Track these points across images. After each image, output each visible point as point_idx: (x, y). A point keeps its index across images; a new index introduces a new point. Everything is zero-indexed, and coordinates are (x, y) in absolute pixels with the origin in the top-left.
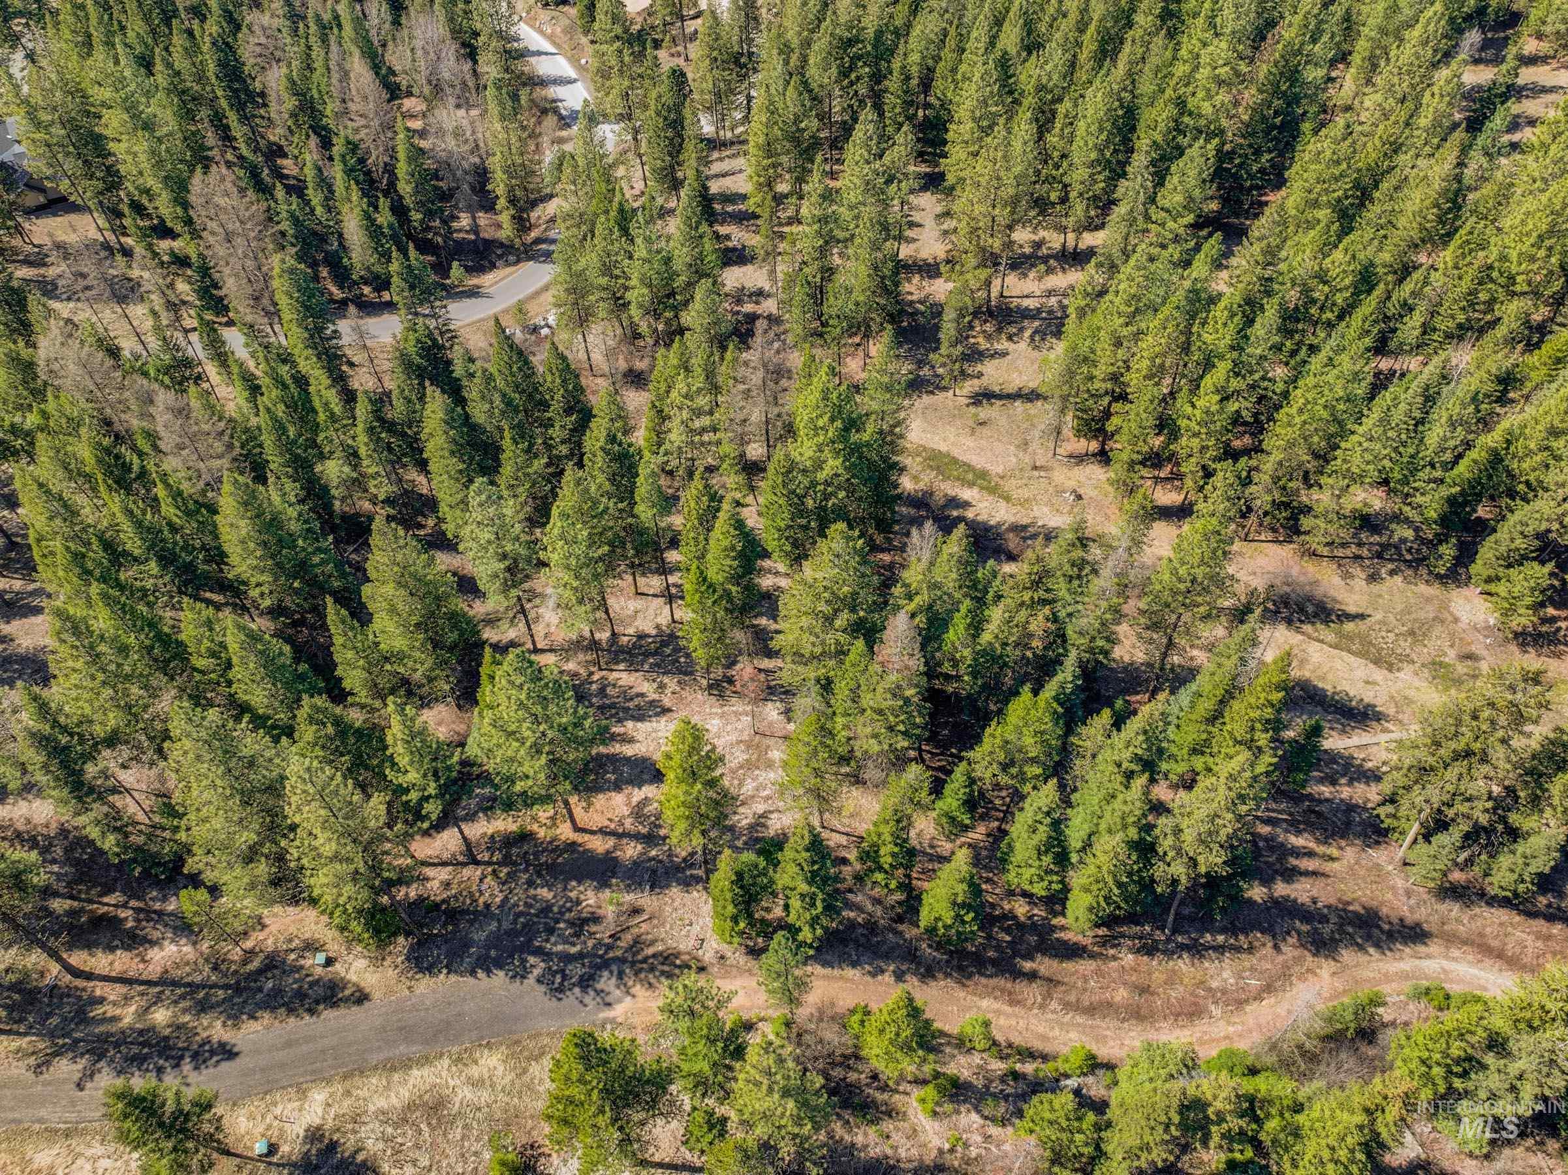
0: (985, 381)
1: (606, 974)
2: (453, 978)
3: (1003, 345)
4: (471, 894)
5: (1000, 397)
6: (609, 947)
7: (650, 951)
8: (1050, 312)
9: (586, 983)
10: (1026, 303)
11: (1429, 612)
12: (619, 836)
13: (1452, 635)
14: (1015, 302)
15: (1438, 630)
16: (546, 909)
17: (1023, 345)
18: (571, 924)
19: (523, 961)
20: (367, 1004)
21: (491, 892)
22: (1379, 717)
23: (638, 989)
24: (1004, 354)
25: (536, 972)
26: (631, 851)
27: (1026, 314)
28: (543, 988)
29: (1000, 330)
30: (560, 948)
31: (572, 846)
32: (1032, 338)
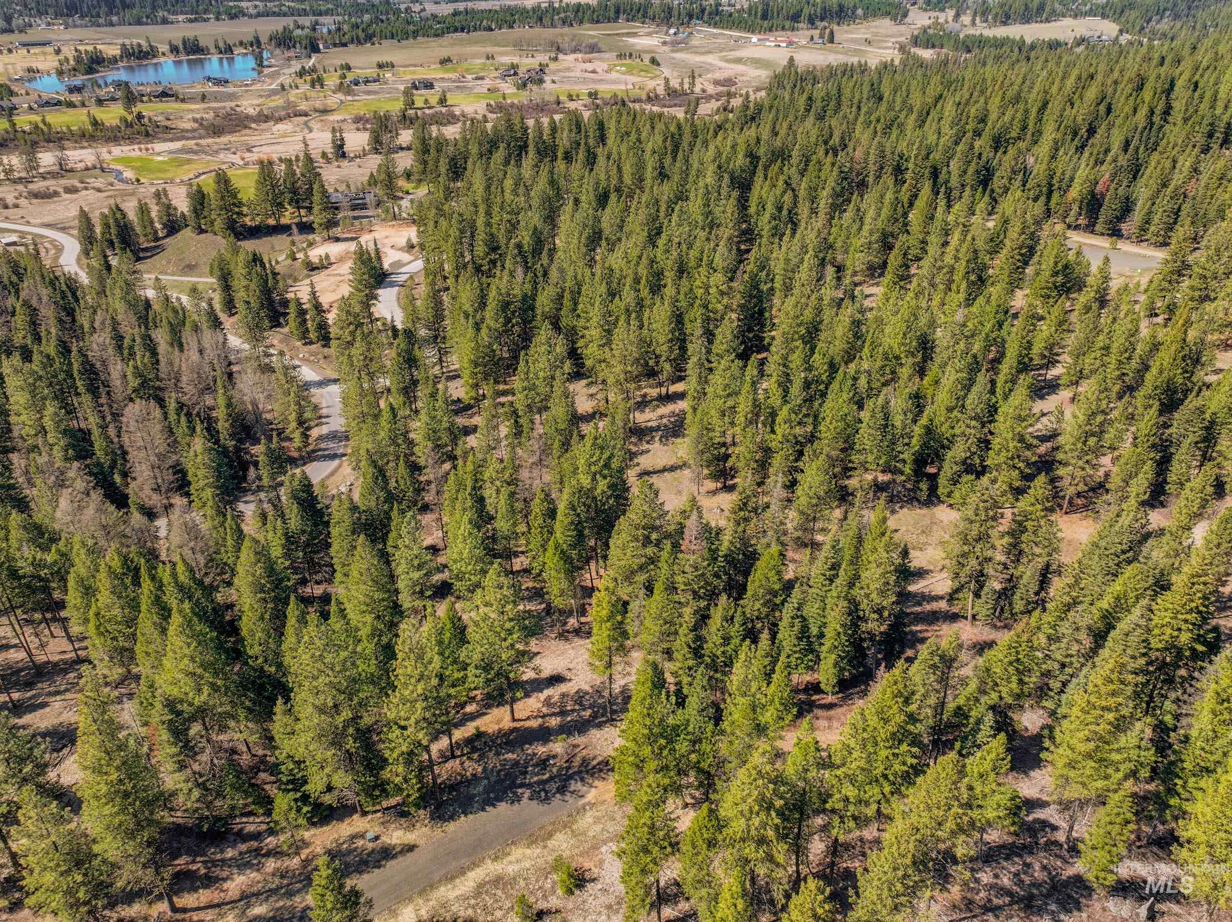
0: (642, 467)
1: (572, 782)
2: (471, 817)
3: (645, 446)
4: (459, 774)
5: (655, 472)
6: (568, 768)
7: (595, 763)
8: (665, 426)
9: (562, 790)
10: (649, 424)
11: (927, 521)
12: (543, 717)
13: (943, 528)
14: (643, 425)
15: (935, 528)
16: (516, 763)
17: (657, 444)
18: (537, 765)
19: (515, 793)
20: (416, 850)
21: (472, 767)
22: (927, 572)
23: (596, 783)
24: (648, 451)
25: (526, 796)
26: (554, 722)
27: (652, 430)
28: (535, 802)
29: (640, 440)
30: (536, 779)
31: (515, 730)
32: (660, 440)
